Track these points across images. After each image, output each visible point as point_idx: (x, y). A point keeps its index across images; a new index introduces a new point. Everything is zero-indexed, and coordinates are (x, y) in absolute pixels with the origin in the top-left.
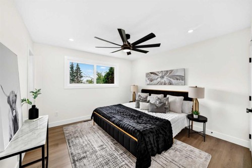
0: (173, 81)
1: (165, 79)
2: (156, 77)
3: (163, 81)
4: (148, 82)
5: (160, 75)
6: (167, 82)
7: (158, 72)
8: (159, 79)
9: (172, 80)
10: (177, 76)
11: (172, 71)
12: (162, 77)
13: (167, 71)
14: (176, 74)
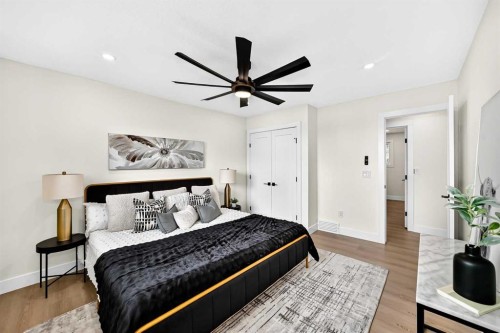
0: (187, 161)
1: (172, 157)
2: (149, 150)
3: (166, 159)
4: (122, 161)
5: (161, 146)
6: (176, 162)
7: (155, 139)
8: (157, 156)
9: (184, 158)
10: (193, 152)
11: (184, 142)
12: (164, 152)
13: (176, 142)
14: (193, 149)
